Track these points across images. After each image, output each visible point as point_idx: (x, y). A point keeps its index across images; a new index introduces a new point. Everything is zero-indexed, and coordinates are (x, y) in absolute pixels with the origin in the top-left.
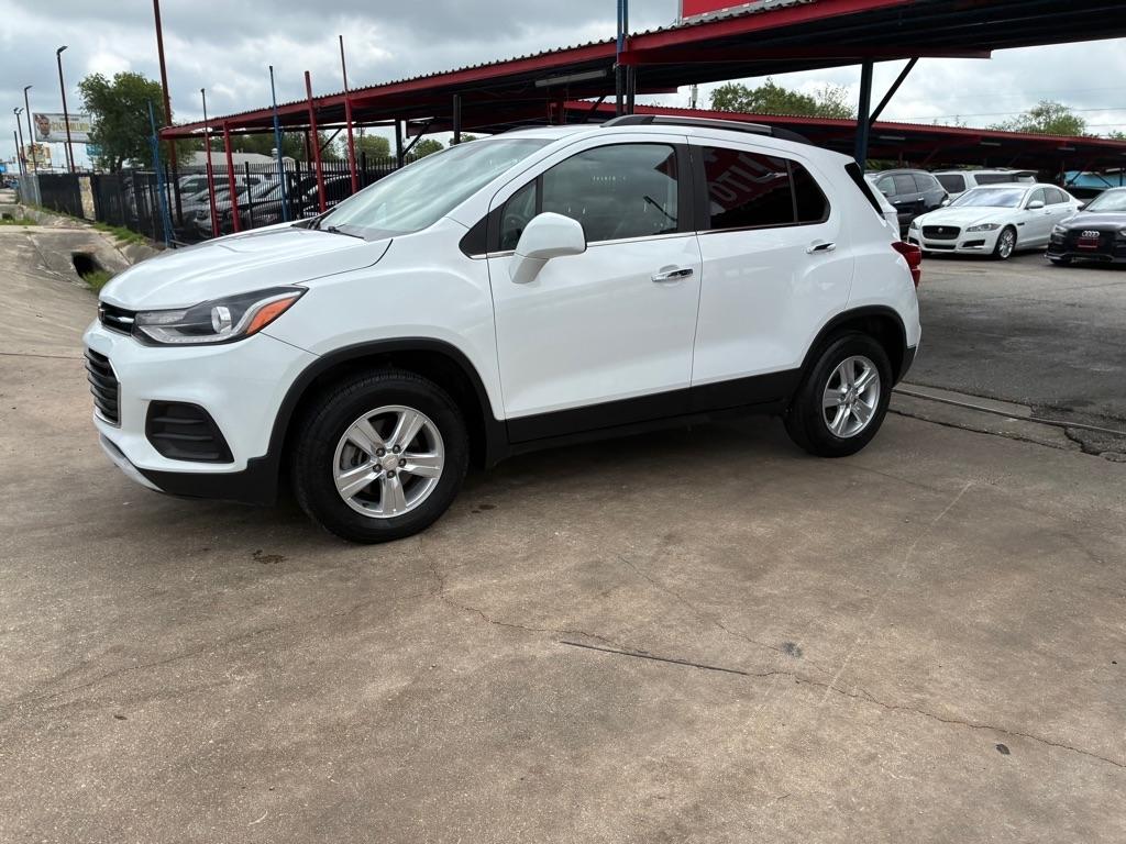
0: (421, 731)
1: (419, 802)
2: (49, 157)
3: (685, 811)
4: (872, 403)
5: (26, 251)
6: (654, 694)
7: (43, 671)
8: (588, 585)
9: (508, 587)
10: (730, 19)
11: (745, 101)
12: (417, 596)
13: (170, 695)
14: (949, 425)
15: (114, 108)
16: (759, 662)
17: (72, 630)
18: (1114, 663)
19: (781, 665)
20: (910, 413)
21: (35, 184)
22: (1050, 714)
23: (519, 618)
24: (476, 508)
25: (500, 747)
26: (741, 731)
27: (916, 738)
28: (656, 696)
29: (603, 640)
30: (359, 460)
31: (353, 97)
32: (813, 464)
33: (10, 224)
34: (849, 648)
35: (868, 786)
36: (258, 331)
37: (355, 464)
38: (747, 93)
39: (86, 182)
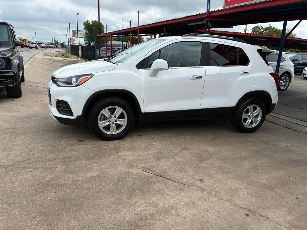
0: (96, 185)
1: (86, 201)
2: (75, 41)
3: (150, 214)
4: (259, 119)
5: (64, 64)
6: (157, 186)
7: (20, 159)
8: (155, 157)
9: (135, 155)
10: (237, 7)
11: (262, 30)
12: (111, 154)
13: (43, 168)
14: (288, 128)
15: (91, 29)
16: (190, 182)
17: (30, 151)
18: (297, 198)
19: (196, 184)
20: (277, 123)
21: (70, 48)
22: (268, 208)
23: (133, 163)
24: (137, 135)
25: (112, 192)
26: (175, 198)
27: (223, 208)
28: (158, 186)
29: (152, 171)
30: (105, 119)
31: (140, 28)
32: (238, 134)
33: (63, 57)
34: (218, 183)
35: (202, 217)
36: (81, 84)
37: (104, 120)
38: (263, 28)
39: (80, 47)
